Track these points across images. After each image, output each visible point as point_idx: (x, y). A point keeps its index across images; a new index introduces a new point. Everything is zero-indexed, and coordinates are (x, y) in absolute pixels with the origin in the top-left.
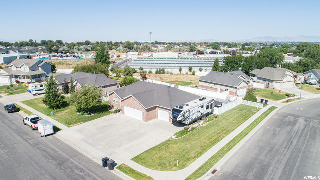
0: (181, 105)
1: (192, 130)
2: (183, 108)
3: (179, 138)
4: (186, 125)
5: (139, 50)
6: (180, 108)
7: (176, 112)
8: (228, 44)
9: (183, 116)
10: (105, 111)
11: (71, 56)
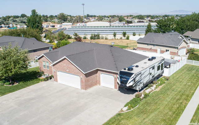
0: (129, 66)
1: (144, 98)
2: (132, 69)
3: (132, 109)
4: (137, 91)
5: (73, 21)
6: (129, 69)
7: (125, 75)
8: (150, 16)
9: (134, 79)
10: (33, 79)
11: (5, 27)
